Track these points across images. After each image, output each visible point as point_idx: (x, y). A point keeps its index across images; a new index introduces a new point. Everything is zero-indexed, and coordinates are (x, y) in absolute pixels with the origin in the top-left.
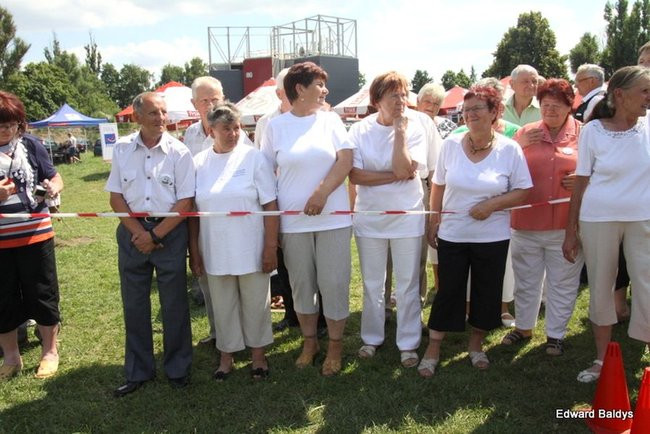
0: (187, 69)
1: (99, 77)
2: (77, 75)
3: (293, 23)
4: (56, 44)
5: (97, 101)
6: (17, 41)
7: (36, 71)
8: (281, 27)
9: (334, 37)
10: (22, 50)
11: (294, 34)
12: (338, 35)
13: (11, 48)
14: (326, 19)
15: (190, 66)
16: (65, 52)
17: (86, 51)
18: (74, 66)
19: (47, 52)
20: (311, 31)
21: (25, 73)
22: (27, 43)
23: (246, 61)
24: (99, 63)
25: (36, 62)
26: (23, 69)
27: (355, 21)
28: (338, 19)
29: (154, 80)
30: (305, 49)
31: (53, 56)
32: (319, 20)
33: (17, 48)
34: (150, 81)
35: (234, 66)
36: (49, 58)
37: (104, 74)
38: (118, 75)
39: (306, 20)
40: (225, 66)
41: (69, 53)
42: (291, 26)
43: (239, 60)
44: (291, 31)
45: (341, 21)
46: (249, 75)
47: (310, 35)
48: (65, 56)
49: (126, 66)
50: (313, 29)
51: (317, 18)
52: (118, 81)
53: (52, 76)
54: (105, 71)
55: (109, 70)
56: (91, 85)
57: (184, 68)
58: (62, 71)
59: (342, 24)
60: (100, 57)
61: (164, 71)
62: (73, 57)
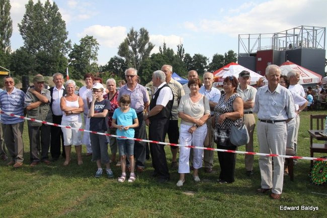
0: (226, 56)
1: (183, 60)
2: (173, 59)
3: (287, 31)
4: (165, 44)
6: (149, 43)
7: (156, 57)
8: (279, 33)
9: (311, 38)
10: (151, 47)
11: (286, 37)
12: (313, 36)
13: (146, 46)
14: (306, 28)
15: (227, 54)
18: (172, 54)
19: (160, 48)
20: (296, 35)
21: (151, 58)
22: (153, 45)
23: (258, 52)
24: (183, 53)
25: (156, 53)
26: (150, 56)
27: (325, 28)
28: (314, 27)
29: (209, 62)
30: (293, 45)
31: (163, 50)
32: (302, 29)
33: (149, 46)
34: (207, 62)
35: (251, 55)
36: (161, 51)
38: (191, 59)
39: (294, 29)
40: (247, 54)
41: (170, 49)
42: (285, 32)
43: (255, 51)
44: (285, 35)
45: (315, 29)
46: (260, 59)
47: (296, 37)
48: (168, 50)
49: (195, 55)
50: (298, 33)
51: (301, 28)
52: (191, 62)
53: (162, 59)
54: (186, 57)
55: (188, 56)
56: (179, 63)
57: (224, 55)
58: (167, 57)
59: (316, 30)
60: (184, 50)
61: (214, 57)
62: (172, 50)
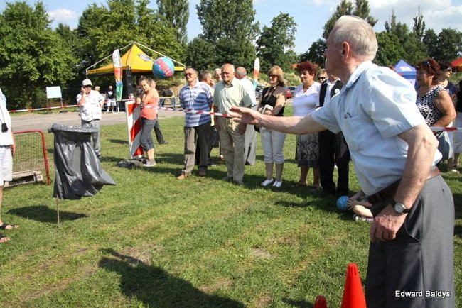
1: (422, 40)
2: (405, 39)
4: (394, 18)
5: (419, 58)
16: (400, 23)
17: (414, 22)
18: (404, 32)
19: (387, 24)
22: (375, 19)
24: (423, 29)
31: (390, 27)
36: (387, 28)
37: (425, 37)
38: (436, 37)
41: (402, 24)
48: (399, 26)
49: (443, 30)
52: (436, 42)
53: (388, 40)
54: (427, 35)
55: (430, 33)
56: (414, 46)
58: (396, 37)
60: (424, 25)
62: (405, 25)
